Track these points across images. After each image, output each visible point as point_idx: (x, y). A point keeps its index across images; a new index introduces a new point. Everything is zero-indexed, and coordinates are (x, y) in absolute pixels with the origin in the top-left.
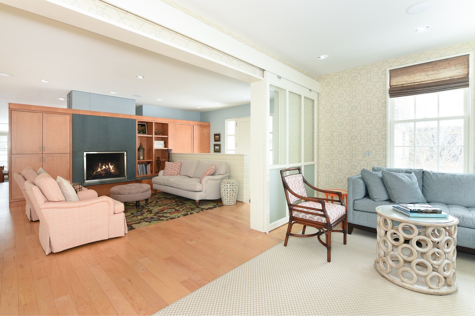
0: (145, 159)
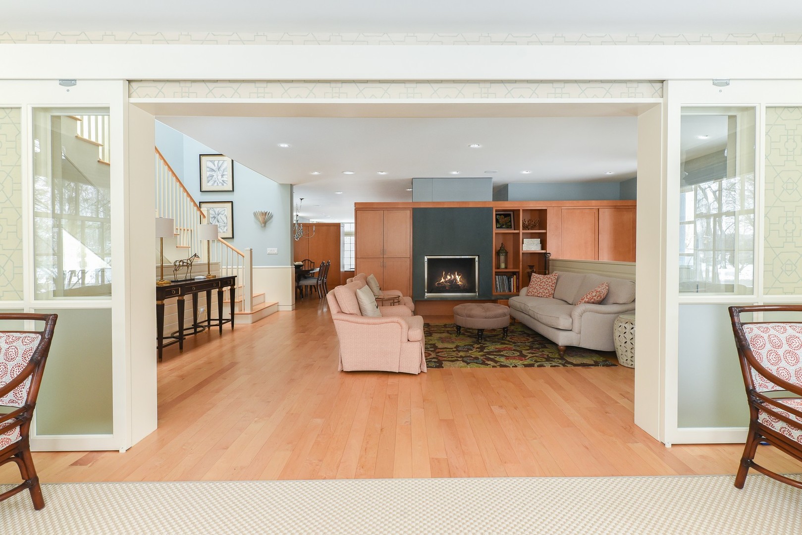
0: (510, 269)
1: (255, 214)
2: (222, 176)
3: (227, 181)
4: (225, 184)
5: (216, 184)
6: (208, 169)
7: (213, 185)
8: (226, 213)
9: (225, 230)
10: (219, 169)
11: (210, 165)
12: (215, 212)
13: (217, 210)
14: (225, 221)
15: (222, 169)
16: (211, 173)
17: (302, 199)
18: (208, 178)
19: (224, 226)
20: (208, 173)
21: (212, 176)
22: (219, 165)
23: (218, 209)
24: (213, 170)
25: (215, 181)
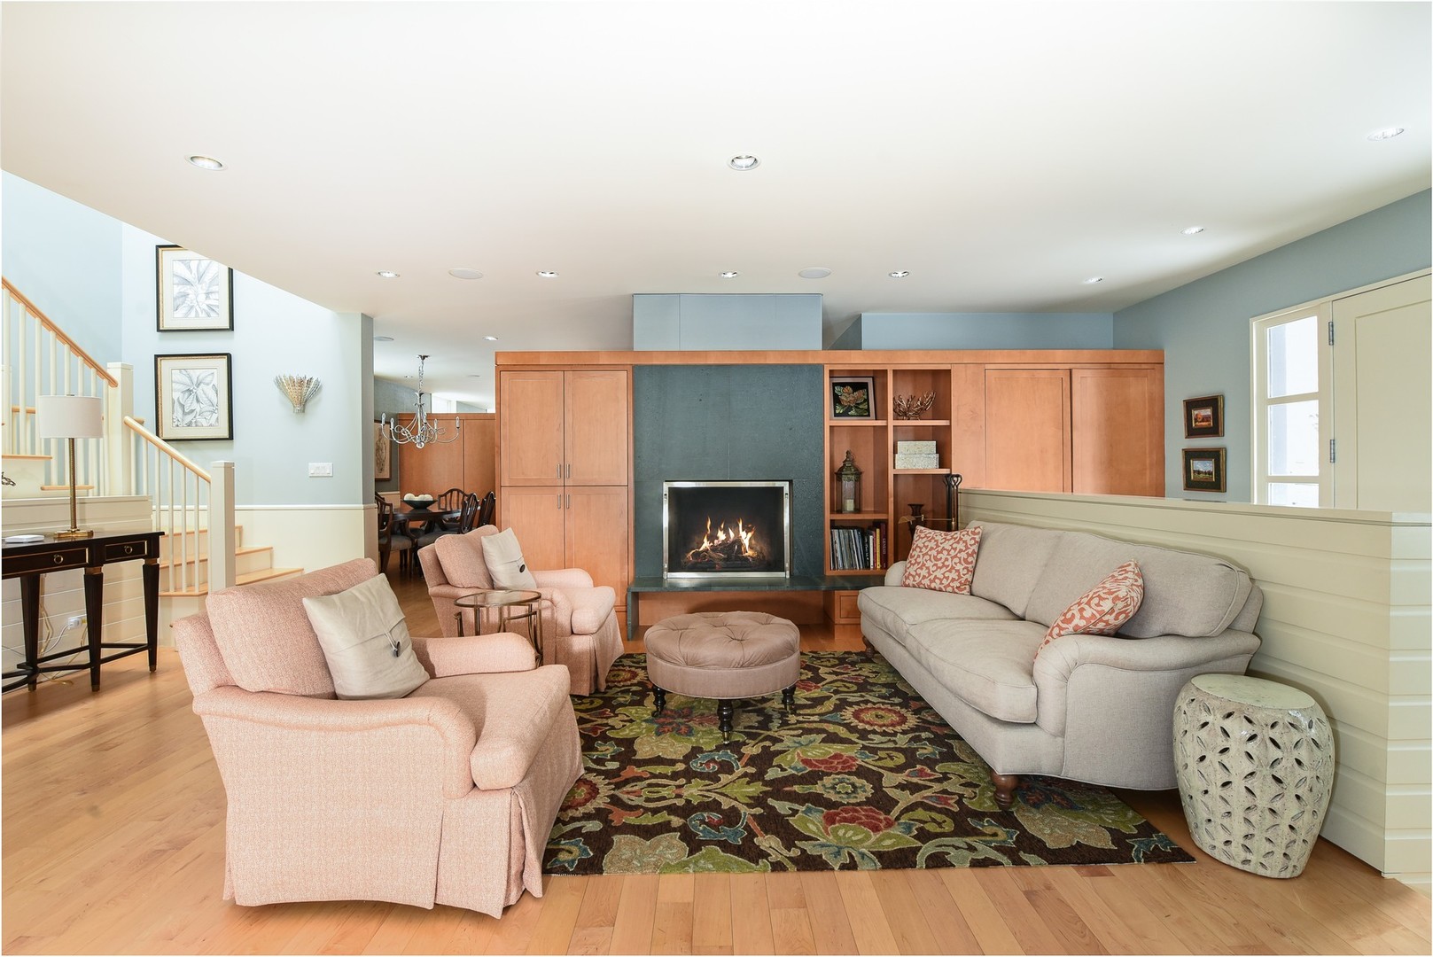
1: (279, 383)
2: (208, 294)
3: (218, 306)
4: (213, 314)
5: (193, 314)
6: (176, 280)
7: (186, 315)
8: (215, 382)
9: (213, 421)
10: (200, 279)
11: (181, 269)
12: (190, 378)
13: (195, 374)
14: (215, 401)
15: (207, 278)
16: (186, 289)
17: (424, 358)
18: (175, 299)
19: (213, 412)
20: (177, 289)
21: (186, 295)
22: (201, 270)
23: (198, 372)
24: (187, 282)
25: (192, 307)
